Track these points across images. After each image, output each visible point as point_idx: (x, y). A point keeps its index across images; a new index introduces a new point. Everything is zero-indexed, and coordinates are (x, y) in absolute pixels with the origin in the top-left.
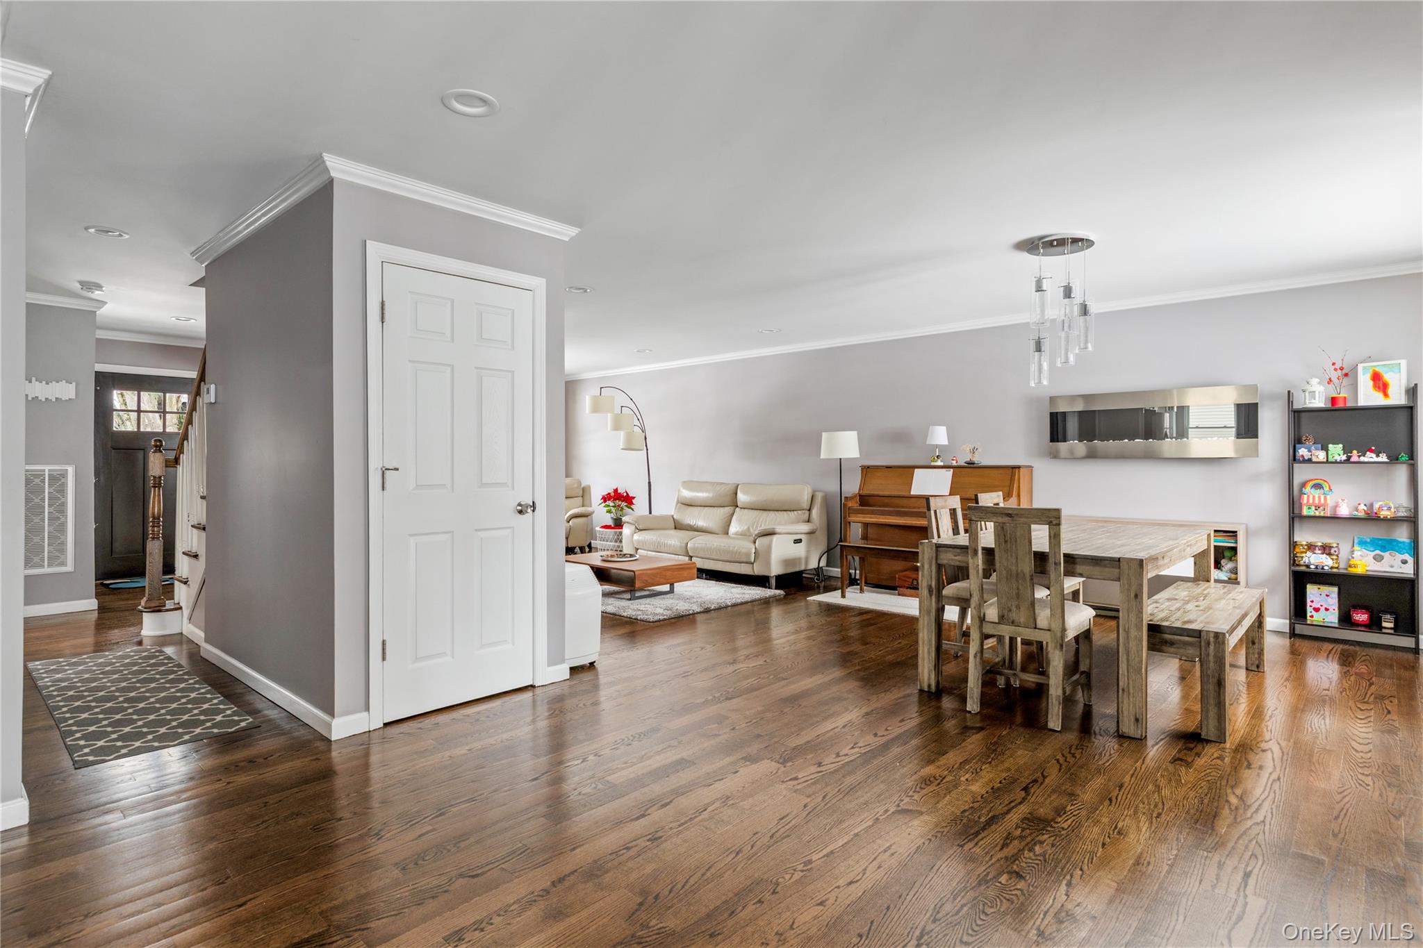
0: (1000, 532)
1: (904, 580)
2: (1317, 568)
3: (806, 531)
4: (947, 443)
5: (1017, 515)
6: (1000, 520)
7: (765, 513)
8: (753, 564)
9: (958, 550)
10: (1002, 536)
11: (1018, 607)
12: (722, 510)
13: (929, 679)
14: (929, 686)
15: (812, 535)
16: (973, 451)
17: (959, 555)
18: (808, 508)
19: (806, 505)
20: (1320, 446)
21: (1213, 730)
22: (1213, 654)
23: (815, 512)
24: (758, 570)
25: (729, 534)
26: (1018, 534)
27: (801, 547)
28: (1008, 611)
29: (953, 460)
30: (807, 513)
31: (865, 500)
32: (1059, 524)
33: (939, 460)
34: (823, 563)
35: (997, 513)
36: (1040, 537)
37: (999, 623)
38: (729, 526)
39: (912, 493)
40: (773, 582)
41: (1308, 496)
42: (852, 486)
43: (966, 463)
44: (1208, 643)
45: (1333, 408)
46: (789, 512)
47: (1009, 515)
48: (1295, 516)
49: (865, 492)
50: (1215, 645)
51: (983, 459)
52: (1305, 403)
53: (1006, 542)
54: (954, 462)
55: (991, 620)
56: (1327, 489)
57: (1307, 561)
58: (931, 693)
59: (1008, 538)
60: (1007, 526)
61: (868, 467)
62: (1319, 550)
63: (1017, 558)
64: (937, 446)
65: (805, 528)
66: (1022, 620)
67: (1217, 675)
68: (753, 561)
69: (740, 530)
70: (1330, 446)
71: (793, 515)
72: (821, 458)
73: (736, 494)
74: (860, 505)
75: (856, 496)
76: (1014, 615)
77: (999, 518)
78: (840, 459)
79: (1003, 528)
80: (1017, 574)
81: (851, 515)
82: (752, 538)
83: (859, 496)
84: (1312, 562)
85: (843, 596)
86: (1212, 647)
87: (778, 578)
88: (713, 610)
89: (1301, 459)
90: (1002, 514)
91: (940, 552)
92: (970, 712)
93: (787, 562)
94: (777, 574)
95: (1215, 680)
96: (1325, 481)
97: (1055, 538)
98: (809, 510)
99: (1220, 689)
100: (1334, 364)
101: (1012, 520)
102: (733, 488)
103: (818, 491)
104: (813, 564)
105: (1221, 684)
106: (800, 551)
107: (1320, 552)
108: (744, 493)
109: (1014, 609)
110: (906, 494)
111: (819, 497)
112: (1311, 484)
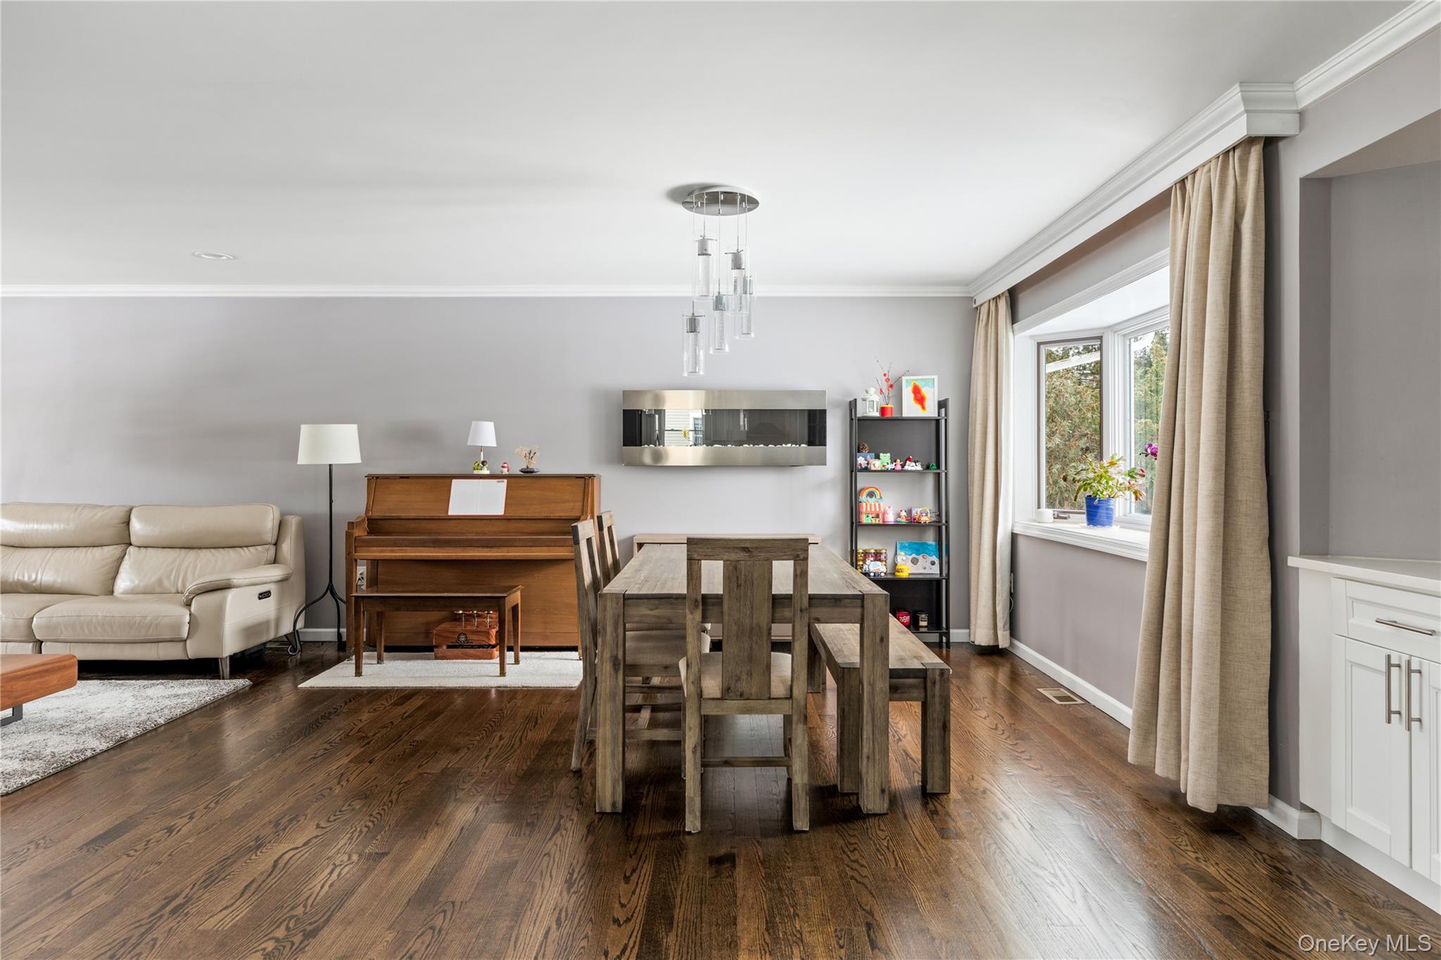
0: (732, 576)
1: (444, 637)
2: (875, 575)
3: (279, 578)
4: (495, 445)
5: (757, 548)
6: (733, 556)
7: (192, 553)
8: (186, 641)
9: (656, 602)
10: (734, 578)
11: (750, 674)
12: (97, 552)
13: (614, 794)
14: (614, 805)
15: (284, 583)
16: (530, 455)
17: (657, 608)
18: (274, 542)
19: (270, 536)
20: (873, 454)
21: (938, 780)
22: (938, 694)
23: (287, 547)
24: (194, 650)
25: (115, 594)
26: (756, 575)
27: (270, 603)
28: (737, 681)
29: (503, 467)
30: (273, 549)
31: (376, 526)
32: (806, 559)
33: (485, 468)
34: (300, 624)
35: (729, 548)
36: (782, 576)
37: (722, 699)
38: (114, 578)
39: (450, 514)
40: (226, 668)
41: (866, 505)
42: (353, 504)
43: (522, 471)
44: (934, 683)
45: (883, 418)
46: (240, 550)
47: (745, 549)
48: (855, 525)
49: (376, 514)
50: (940, 684)
51: (543, 467)
52: (866, 413)
53: (739, 586)
54: (506, 470)
55: (711, 696)
56: (878, 497)
57: (867, 569)
58: (618, 813)
59: (742, 581)
60: (742, 565)
61: (377, 478)
62: (872, 557)
63: (752, 608)
64: (481, 448)
65: (276, 572)
66: (754, 690)
67: (942, 718)
68: (185, 635)
69: (141, 584)
70: (881, 454)
71: (247, 553)
72: (299, 462)
73: (128, 523)
74: (369, 533)
75: (363, 520)
76: (743, 686)
77: (733, 554)
78: (330, 465)
79: (736, 568)
80: (752, 629)
81: (358, 549)
82: (183, 598)
83: (368, 519)
84: (871, 569)
85: (358, 673)
86: (937, 687)
87: (234, 659)
88: (133, 739)
89: (859, 467)
90: (736, 548)
91: (629, 605)
92: (689, 833)
93: (249, 631)
94: (232, 653)
95: (941, 724)
96: (877, 489)
97: (801, 576)
98: (275, 544)
99: (945, 732)
100: (885, 375)
101: (750, 557)
102: (121, 513)
103: (291, 514)
104: (286, 628)
105: (946, 727)
106: (268, 609)
107: (872, 559)
108: (140, 519)
109: (744, 677)
110: (442, 515)
111: (293, 522)
112: (867, 491)
